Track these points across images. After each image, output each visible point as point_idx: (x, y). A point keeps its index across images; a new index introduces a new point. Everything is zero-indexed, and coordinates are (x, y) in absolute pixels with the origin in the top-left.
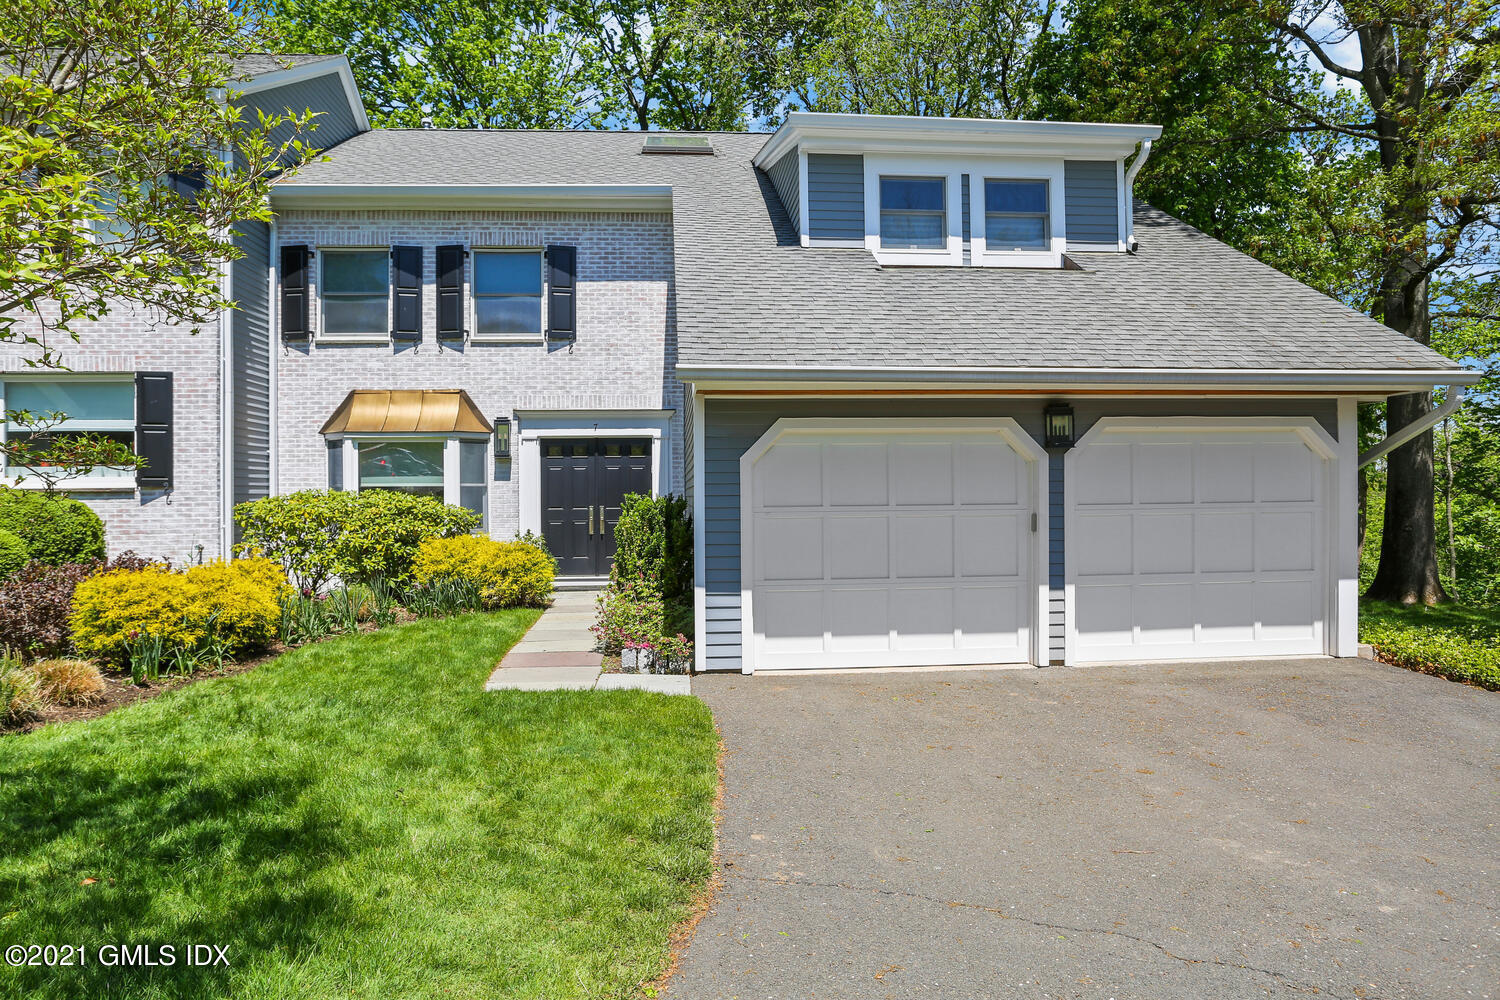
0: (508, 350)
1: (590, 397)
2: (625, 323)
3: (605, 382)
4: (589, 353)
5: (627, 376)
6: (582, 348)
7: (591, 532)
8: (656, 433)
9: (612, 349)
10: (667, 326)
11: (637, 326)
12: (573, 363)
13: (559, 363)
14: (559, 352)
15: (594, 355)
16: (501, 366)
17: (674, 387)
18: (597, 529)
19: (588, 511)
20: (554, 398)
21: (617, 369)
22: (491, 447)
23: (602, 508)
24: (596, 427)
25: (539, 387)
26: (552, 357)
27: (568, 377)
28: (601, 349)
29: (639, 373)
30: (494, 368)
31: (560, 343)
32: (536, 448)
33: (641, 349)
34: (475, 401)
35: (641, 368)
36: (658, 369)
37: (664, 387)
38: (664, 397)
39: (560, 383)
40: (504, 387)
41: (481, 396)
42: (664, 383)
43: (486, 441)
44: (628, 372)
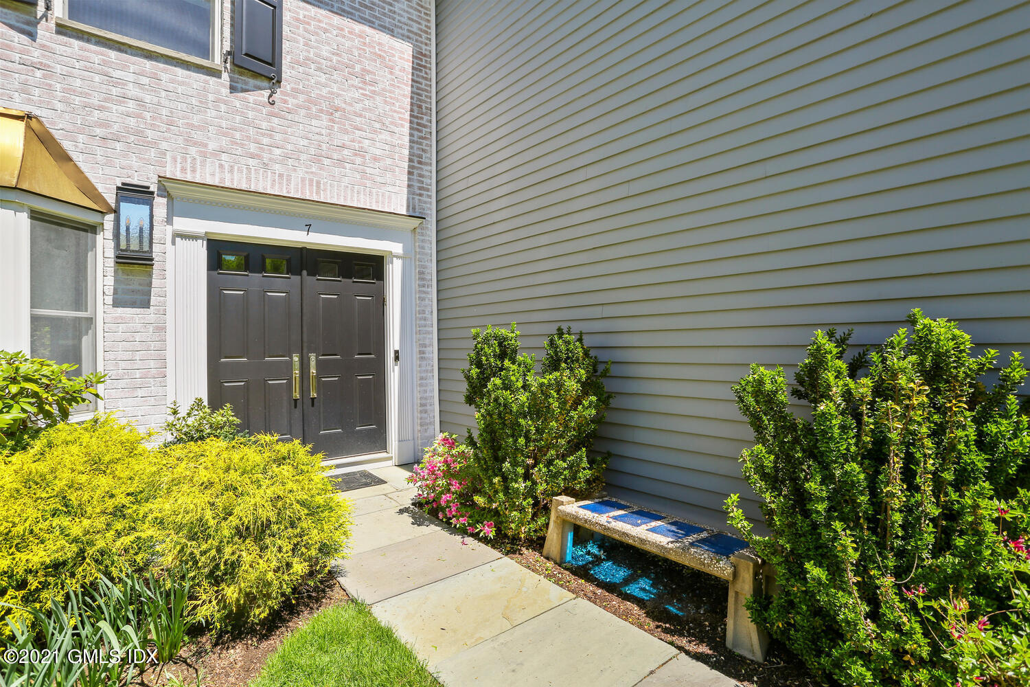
0: (148, 65)
1: (303, 180)
2: (356, 82)
3: (327, 161)
4: (303, 112)
5: (358, 160)
6: (290, 100)
7: (297, 395)
8: (396, 248)
9: (337, 115)
10: (412, 104)
11: (374, 92)
12: (276, 120)
13: (251, 114)
14: (251, 97)
15: (309, 116)
16: (133, 91)
17: (420, 188)
18: (304, 390)
19: (291, 363)
20: (240, 170)
21: (343, 147)
22: (104, 248)
23: (313, 357)
24: (308, 228)
25: (212, 146)
26: (237, 100)
27: (266, 141)
28: (321, 111)
29: (375, 159)
30: (114, 91)
31: (252, 82)
32: (200, 251)
33: (377, 125)
34: (67, 145)
35: (378, 152)
36: (401, 159)
37: (409, 186)
38: (408, 199)
39: (253, 148)
40: (138, 133)
41: (81, 138)
42: (409, 179)
43: (93, 229)
44: (361, 152)
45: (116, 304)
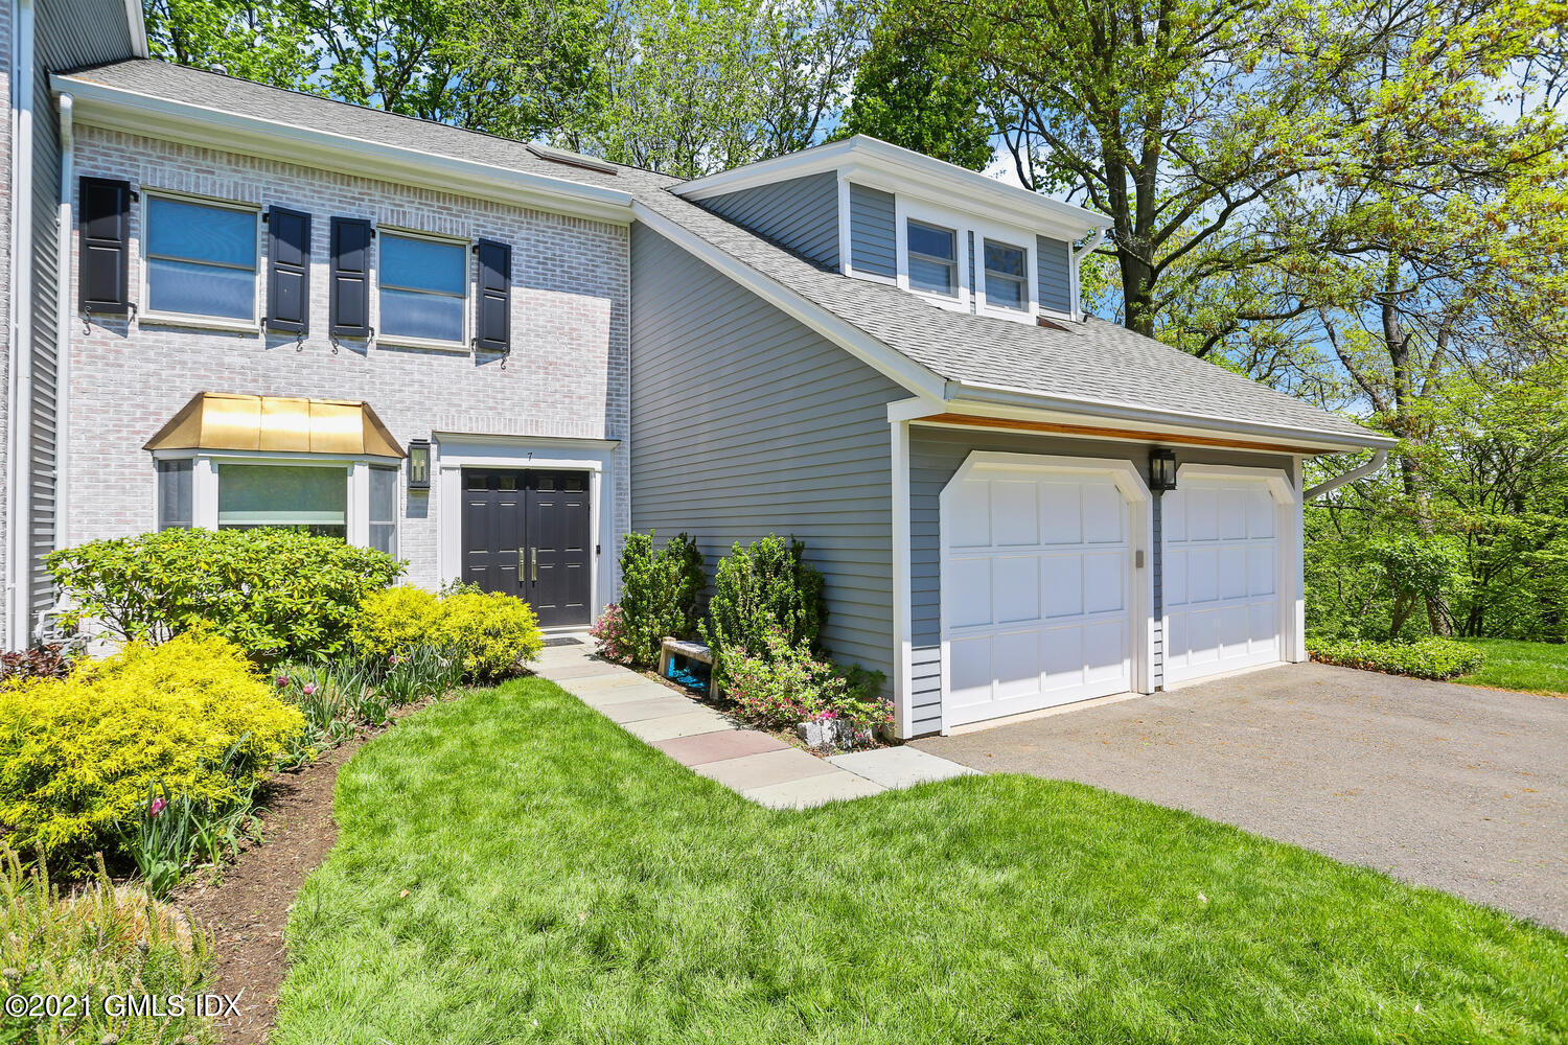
0: (426, 357)
1: (526, 421)
2: (566, 340)
3: (543, 405)
4: (525, 370)
5: (567, 400)
6: (516, 363)
7: (522, 579)
8: (596, 465)
9: (551, 368)
10: (610, 348)
11: (579, 345)
12: (506, 380)
13: (489, 379)
14: (489, 366)
15: (530, 373)
16: (417, 377)
17: (618, 416)
18: (527, 574)
19: (518, 554)
20: (482, 419)
21: (556, 391)
22: (402, 478)
23: (534, 550)
24: (530, 456)
25: (464, 405)
26: (481, 371)
27: (499, 396)
28: (539, 367)
29: (580, 398)
30: (407, 379)
31: (490, 355)
32: (457, 477)
33: (582, 371)
34: (382, 418)
35: (583, 392)
36: (601, 394)
37: (607, 415)
38: (606, 427)
39: (491, 402)
40: (421, 403)
41: (389, 412)
42: (607, 410)
43: (395, 469)
44: (569, 395)
45: (408, 517)
